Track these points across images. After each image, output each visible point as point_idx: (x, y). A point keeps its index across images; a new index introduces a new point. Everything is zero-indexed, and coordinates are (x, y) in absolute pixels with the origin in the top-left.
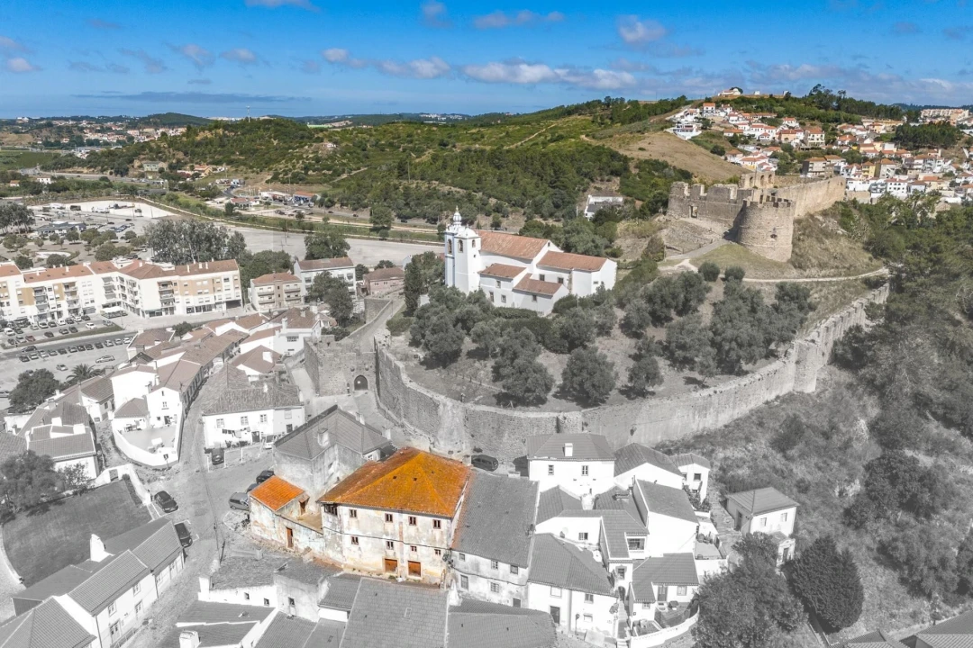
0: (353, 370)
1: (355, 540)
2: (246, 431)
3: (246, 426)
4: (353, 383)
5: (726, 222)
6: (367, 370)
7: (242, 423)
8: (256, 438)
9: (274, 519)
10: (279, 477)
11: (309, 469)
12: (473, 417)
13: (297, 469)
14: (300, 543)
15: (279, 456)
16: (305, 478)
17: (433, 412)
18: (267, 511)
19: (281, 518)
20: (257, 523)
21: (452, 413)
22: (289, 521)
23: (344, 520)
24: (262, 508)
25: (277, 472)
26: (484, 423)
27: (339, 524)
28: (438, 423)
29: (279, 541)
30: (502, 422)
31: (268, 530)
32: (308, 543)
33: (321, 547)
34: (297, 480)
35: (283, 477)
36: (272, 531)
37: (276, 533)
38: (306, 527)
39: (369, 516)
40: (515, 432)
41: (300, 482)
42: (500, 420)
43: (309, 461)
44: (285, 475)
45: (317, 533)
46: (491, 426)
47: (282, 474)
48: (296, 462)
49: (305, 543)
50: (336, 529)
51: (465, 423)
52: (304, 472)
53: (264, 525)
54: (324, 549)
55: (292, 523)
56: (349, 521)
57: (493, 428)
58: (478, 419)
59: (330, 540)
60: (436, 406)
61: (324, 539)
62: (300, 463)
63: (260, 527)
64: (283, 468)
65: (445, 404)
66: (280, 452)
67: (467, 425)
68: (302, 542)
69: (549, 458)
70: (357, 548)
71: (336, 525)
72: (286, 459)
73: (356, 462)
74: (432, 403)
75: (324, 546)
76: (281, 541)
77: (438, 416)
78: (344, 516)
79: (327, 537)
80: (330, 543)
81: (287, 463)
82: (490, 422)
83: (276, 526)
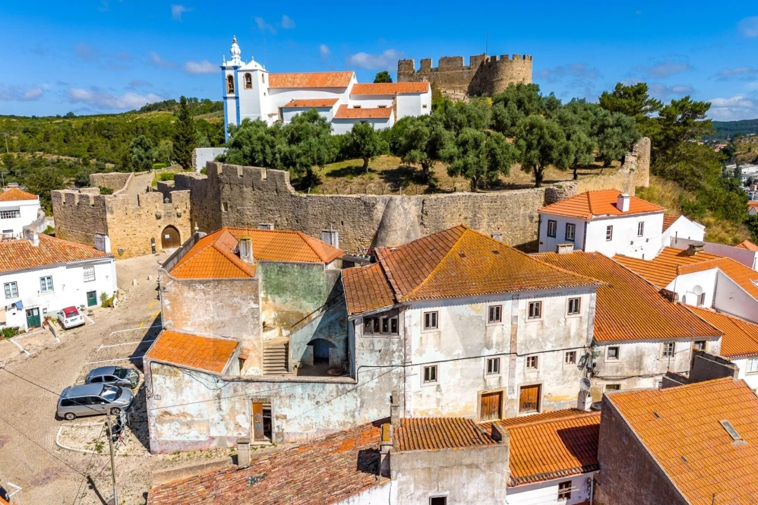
0: (158, 218)
1: (430, 374)
2: (15, 310)
3: (15, 300)
4: (160, 237)
5: (461, 88)
6: (179, 216)
7: (8, 295)
8: (34, 321)
9: (218, 392)
10: (176, 330)
11: (249, 297)
12: (435, 209)
13: (220, 304)
14: (290, 420)
15: (176, 288)
16: (239, 316)
17: (361, 220)
18: (200, 379)
19: (240, 383)
20: (168, 416)
21: (404, 208)
22: (263, 383)
23: (412, 338)
24: (187, 377)
25: (170, 321)
26: (452, 214)
27: (400, 348)
28: (373, 232)
29: (230, 435)
30: (479, 208)
31: (200, 421)
32: (312, 414)
33: (348, 410)
34: (219, 325)
35: (184, 328)
36: (213, 419)
37: (222, 420)
38: (310, 382)
39: (460, 318)
40: (497, 218)
41: (226, 328)
42: (477, 205)
43: (250, 280)
44: (189, 323)
45: (339, 385)
46: (463, 216)
47: (184, 322)
48: (218, 290)
49: (304, 416)
50: (391, 362)
51: (421, 221)
52: (238, 305)
53: (188, 414)
54: (356, 413)
55: (272, 384)
56: (421, 338)
57: (466, 218)
58: (443, 210)
59: (373, 389)
60: (369, 207)
61: (359, 391)
62: (229, 289)
63: (176, 422)
64: (186, 310)
65: (388, 199)
66: (179, 279)
67: (426, 223)
68: (295, 418)
69: (608, 215)
70: (435, 387)
71: (393, 352)
72: (194, 290)
73: (310, 282)
74: (359, 206)
75: (355, 407)
76: (235, 434)
77: (374, 222)
78: (413, 328)
79: (366, 384)
80: (374, 394)
81: (197, 297)
82: (462, 210)
83: (225, 405)
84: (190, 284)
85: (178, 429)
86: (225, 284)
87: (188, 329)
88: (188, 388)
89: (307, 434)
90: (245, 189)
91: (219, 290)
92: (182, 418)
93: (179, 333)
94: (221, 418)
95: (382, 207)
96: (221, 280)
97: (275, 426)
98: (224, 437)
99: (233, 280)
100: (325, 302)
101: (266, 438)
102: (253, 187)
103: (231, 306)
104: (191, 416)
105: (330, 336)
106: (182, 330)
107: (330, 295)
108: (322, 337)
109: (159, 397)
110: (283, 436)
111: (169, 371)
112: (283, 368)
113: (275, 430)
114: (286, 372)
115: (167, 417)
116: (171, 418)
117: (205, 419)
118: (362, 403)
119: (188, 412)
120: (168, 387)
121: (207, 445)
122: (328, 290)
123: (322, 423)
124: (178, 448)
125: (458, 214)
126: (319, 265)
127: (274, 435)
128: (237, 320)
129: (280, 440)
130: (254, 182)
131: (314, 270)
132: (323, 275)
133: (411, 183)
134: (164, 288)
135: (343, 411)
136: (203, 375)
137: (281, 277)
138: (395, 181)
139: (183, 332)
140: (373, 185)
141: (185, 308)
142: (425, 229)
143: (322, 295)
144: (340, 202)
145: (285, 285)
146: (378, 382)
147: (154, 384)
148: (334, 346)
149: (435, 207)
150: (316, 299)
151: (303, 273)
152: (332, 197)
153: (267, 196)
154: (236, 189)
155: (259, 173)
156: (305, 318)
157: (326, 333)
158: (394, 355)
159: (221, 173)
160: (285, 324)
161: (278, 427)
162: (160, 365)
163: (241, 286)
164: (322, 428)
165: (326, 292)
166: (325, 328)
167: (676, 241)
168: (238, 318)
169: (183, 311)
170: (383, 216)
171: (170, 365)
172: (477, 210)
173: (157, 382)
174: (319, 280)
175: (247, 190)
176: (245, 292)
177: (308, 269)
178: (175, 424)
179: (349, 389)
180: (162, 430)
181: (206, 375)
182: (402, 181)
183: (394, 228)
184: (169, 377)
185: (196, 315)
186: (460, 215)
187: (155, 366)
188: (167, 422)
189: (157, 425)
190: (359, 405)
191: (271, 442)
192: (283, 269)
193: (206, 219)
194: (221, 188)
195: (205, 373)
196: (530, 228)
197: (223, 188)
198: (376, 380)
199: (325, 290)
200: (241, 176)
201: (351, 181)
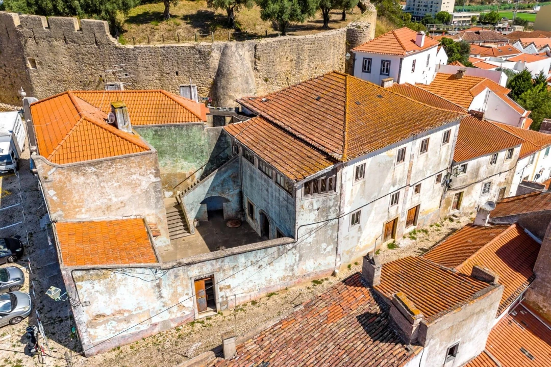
1: (355, 219)
9: (158, 281)
10: (69, 220)
11: (149, 172)
12: (266, 53)
13: (116, 184)
14: (234, 288)
15: (61, 176)
16: (140, 193)
17: (197, 69)
18: (135, 275)
19: (181, 268)
20: (102, 318)
21: (239, 54)
22: (206, 263)
23: (346, 192)
24: (119, 276)
25: (60, 213)
26: (281, 57)
27: (336, 203)
28: (211, 80)
29: (173, 316)
30: (302, 50)
31: (139, 313)
32: (255, 277)
33: (288, 266)
34: (118, 206)
35: (78, 216)
36: (154, 308)
37: (164, 306)
38: (253, 251)
39: (379, 166)
40: (315, 59)
41: (127, 207)
42: (300, 47)
43: (148, 154)
44: (83, 210)
45: (280, 247)
46: (290, 58)
47: (77, 210)
48: (112, 169)
49: (247, 281)
50: (327, 217)
51: (254, 66)
52: (137, 182)
53: (125, 311)
54: (295, 267)
55: (215, 261)
56: (352, 190)
57: (291, 60)
58: (273, 54)
59: (310, 243)
60: (204, 55)
61: (298, 248)
62: (125, 167)
63: (113, 321)
64: (77, 198)
65: (223, 46)
66: (62, 165)
67: (259, 68)
68: (239, 285)
69: (414, 51)
70: (357, 229)
71: (330, 208)
72: (84, 174)
73: (191, 142)
74: (193, 54)
75: (294, 262)
76: (179, 315)
77: (211, 70)
78: (348, 182)
79: (304, 241)
80: (311, 247)
81: (88, 181)
82: (288, 54)
83: (166, 292)
84: (78, 169)
85: (114, 327)
86: (119, 162)
87: (84, 216)
88: (122, 287)
89: (250, 296)
90: (56, 43)
91: (114, 169)
92: (118, 316)
93: (74, 224)
94: (163, 304)
95: (217, 55)
96: (115, 159)
97: (220, 297)
98: (168, 320)
99: (129, 157)
100: (208, 159)
101: (209, 309)
102: (65, 40)
103: (129, 184)
104: (128, 311)
105: (223, 193)
106: (76, 218)
107: (212, 153)
108: (214, 194)
109: (88, 304)
110: (227, 304)
111: (97, 275)
112: (183, 231)
113: (219, 300)
114: (188, 234)
115: (101, 320)
116: (105, 319)
117: (145, 310)
118: (301, 257)
119: (124, 308)
120: (97, 291)
121: (149, 332)
122: (210, 147)
123: (265, 282)
124: (117, 344)
125: (285, 57)
126: (199, 124)
127: (218, 306)
128: (138, 197)
129: (224, 307)
130: (66, 34)
131: (194, 131)
132: (204, 134)
133: (218, 28)
134: (46, 178)
135: (283, 268)
136: (137, 269)
137: (158, 140)
138: (202, 26)
139: (78, 220)
140: (181, 30)
141: (76, 195)
142: (258, 74)
143: (205, 154)
144: (173, 51)
145: (163, 148)
146: (316, 236)
147: (79, 292)
148: (227, 201)
149: (265, 51)
150: (198, 158)
151: (181, 135)
152: (164, 47)
153: (85, 49)
154: (44, 44)
155: (71, 24)
156: (188, 178)
157: (219, 191)
158: (331, 210)
159: (20, 26)
160: (167, 186)
161: (222, 297)
162: (85, 272)
163: (139, 162)
164: (264, 286)
165: (208, 150)
166: (218, 186)
167: (439, 67)
168: (139, 195)
169: (74, 199)
170: (219, 64)
171: (98, 269)
172: (300, 52)
173: (84, 289)
174: (200, 140)
175: (59, 44)
176: (143, 167)
177: (187, 130)
178: (112, 323)
179: (289, 248)
180: (96, 333)
181: (143, 269)
182: (209, 26)
183: (234, 76)
184: (97, 281)
185: (91, 201)
186: (287, 58)
187: (79, 273)
188: (101, 324)
189: (89, 330)
190: (297, 259)
191: (216, 311)
192: (159, 133)
193: (7, 78)
194: (23, 43)
195: (141, 267)
196: (337, 65)
197: (26, 42)
198: (314, 235)
199: (207, 148)
200: (46, 28)
201: (156, 27)
